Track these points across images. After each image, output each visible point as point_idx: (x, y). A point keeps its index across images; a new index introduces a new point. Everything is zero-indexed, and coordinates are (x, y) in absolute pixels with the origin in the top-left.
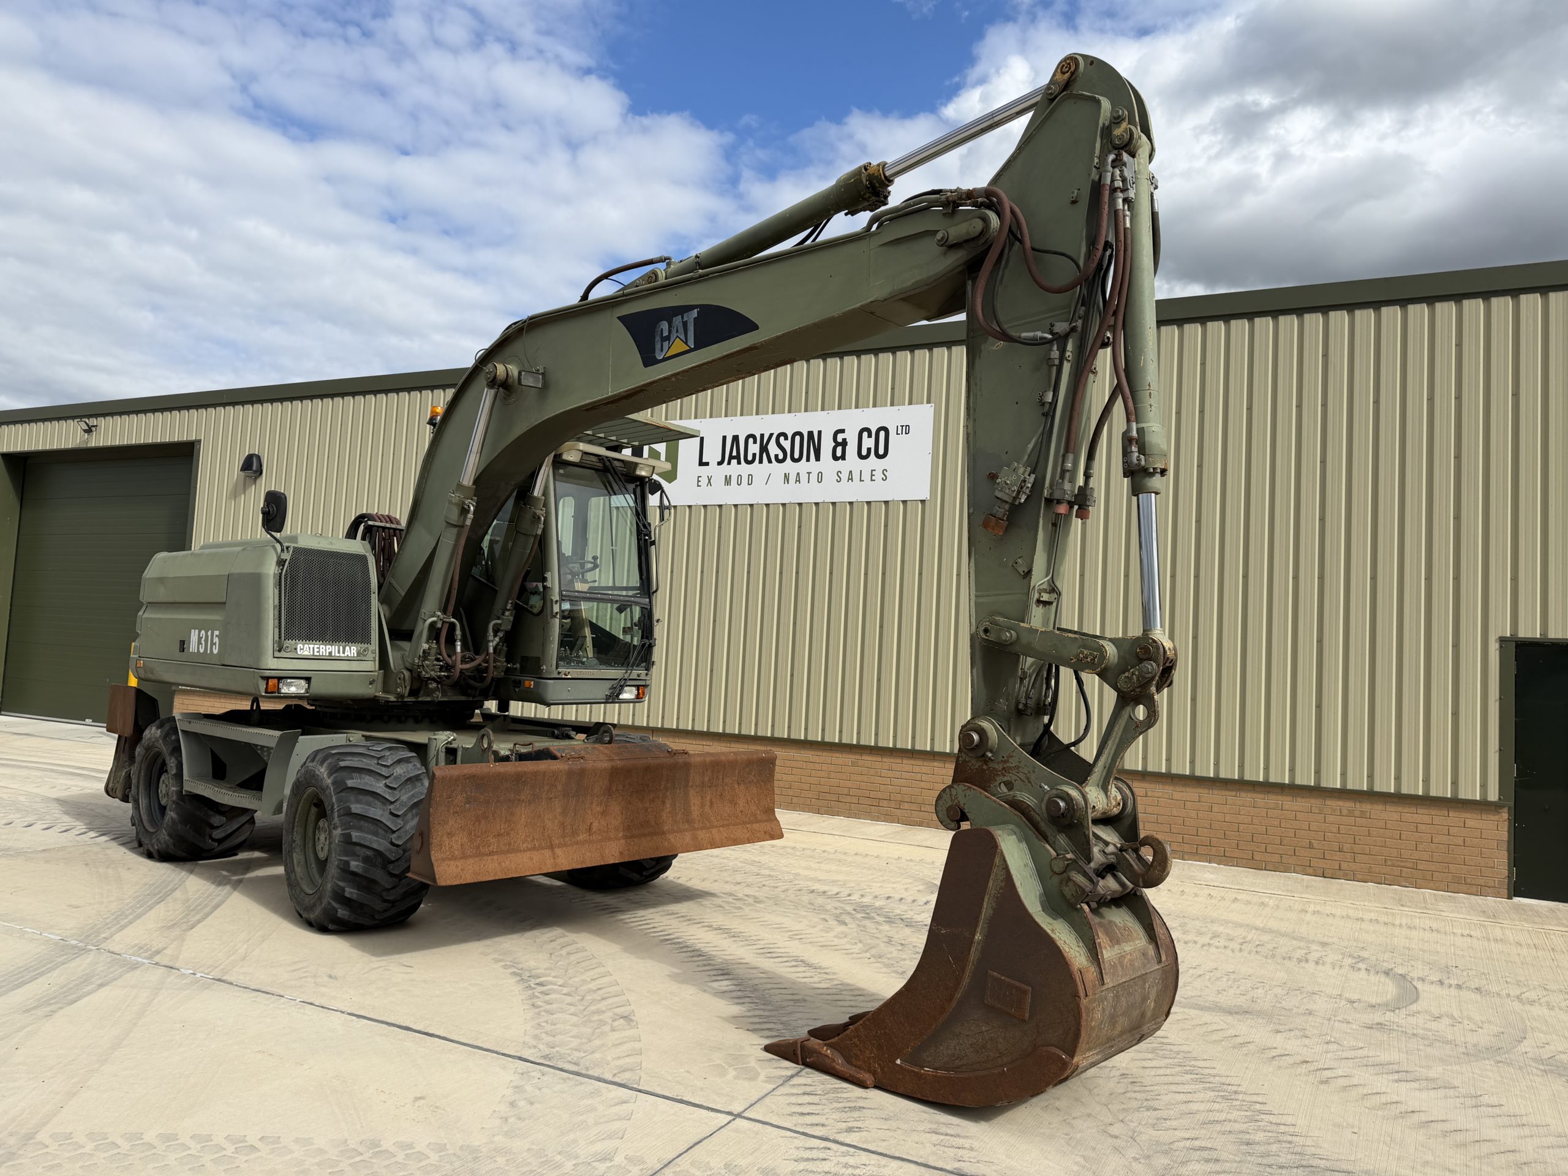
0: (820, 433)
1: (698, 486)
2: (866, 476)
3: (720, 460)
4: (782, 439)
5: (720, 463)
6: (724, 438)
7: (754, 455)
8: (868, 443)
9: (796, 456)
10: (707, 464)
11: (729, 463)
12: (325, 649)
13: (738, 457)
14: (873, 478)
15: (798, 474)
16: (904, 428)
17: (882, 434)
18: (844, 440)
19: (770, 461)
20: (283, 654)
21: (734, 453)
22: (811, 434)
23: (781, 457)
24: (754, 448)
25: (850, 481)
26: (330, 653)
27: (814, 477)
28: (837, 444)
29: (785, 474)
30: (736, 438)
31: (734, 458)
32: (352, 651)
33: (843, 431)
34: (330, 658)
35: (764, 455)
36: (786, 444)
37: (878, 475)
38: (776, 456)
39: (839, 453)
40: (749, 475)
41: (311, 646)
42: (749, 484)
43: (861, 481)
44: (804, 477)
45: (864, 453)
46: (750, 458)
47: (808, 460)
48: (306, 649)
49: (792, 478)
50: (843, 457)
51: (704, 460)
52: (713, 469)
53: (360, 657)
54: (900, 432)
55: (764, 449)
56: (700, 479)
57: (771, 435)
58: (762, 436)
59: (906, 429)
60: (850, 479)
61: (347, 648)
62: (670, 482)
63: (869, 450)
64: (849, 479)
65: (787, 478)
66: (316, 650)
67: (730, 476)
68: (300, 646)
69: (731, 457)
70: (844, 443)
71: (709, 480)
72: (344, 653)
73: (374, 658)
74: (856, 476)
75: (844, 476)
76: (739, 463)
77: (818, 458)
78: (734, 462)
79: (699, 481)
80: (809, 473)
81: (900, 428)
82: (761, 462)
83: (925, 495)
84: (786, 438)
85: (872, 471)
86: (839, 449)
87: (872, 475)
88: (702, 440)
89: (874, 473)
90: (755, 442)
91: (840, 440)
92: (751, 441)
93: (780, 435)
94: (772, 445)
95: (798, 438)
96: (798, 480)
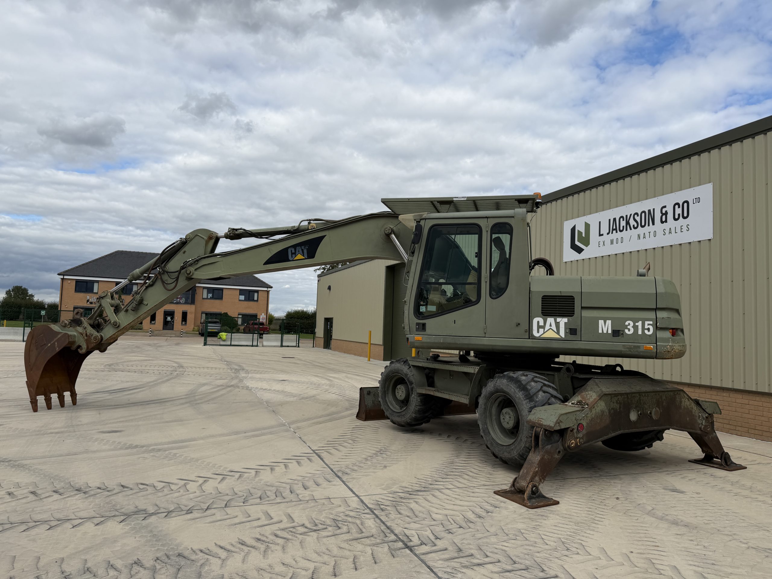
0: (654, 210)
1: (599, 247)
2: (678, 230)
3: (608, 232)
4: (636, 216)
5: (608, 234)
6: (610, 220)
7: (623, 227)
8: (678, 211)
9: (643, 224)
10: (602, 235)
13: (616, 229)
15: (644, 233)
16: (697, 199)
17: (686, 205)
18: (666, 211)
19: (631, 229)
21: (614, 228)
22: (649, 211)
23: (636, 226)
24: (623, 223)
25: (670, 234)
27: (652, 234)
28: (663, 214)
30: (615, 219)
33: (665, 207)
35: (628, 225)
36: (638, 219)
37: (685, 228)
38: (634, 226)
39: (664, 219)
40: (621, 238)
42: (621, 243)
43: (676, 233)
44: (647, 235)
45: (677, 217)
46: (621, 229)
47: (649, 225)
49: (642, 236)
50: (666, 221)
51: (601, 233)
52: (605, 237)
54: (695, 202)
55: (628, 223)
56: (600, 243)
57: (631, 215)
58: (627, 216)
59: (698, 200)
62: (587, 246)
63: (679, 215)
64: (669, 233)
65: (639, 236)
67: (613, 239)
69: (613, 230)
70: (666, 213)
71: (604, 243)
74: (673, 231)
75: (667, 232)
76: (617, 232)
77: (653, 224)
78: (614, 232)
80: (649, 232)
81: (695, 200)
82: (626, 230)
83: (711, 236)
84: (638, 216)
85: (681, 226)
86: (664, 217)
87: (681, 229)
88: (600, 222)
89: (682, 227)
90: (623, 220)
91: (664, 212)
92: (621, 219)
93: (635, 214)
94: (631, 220)
95: (643, 214)
96: (644, 237)
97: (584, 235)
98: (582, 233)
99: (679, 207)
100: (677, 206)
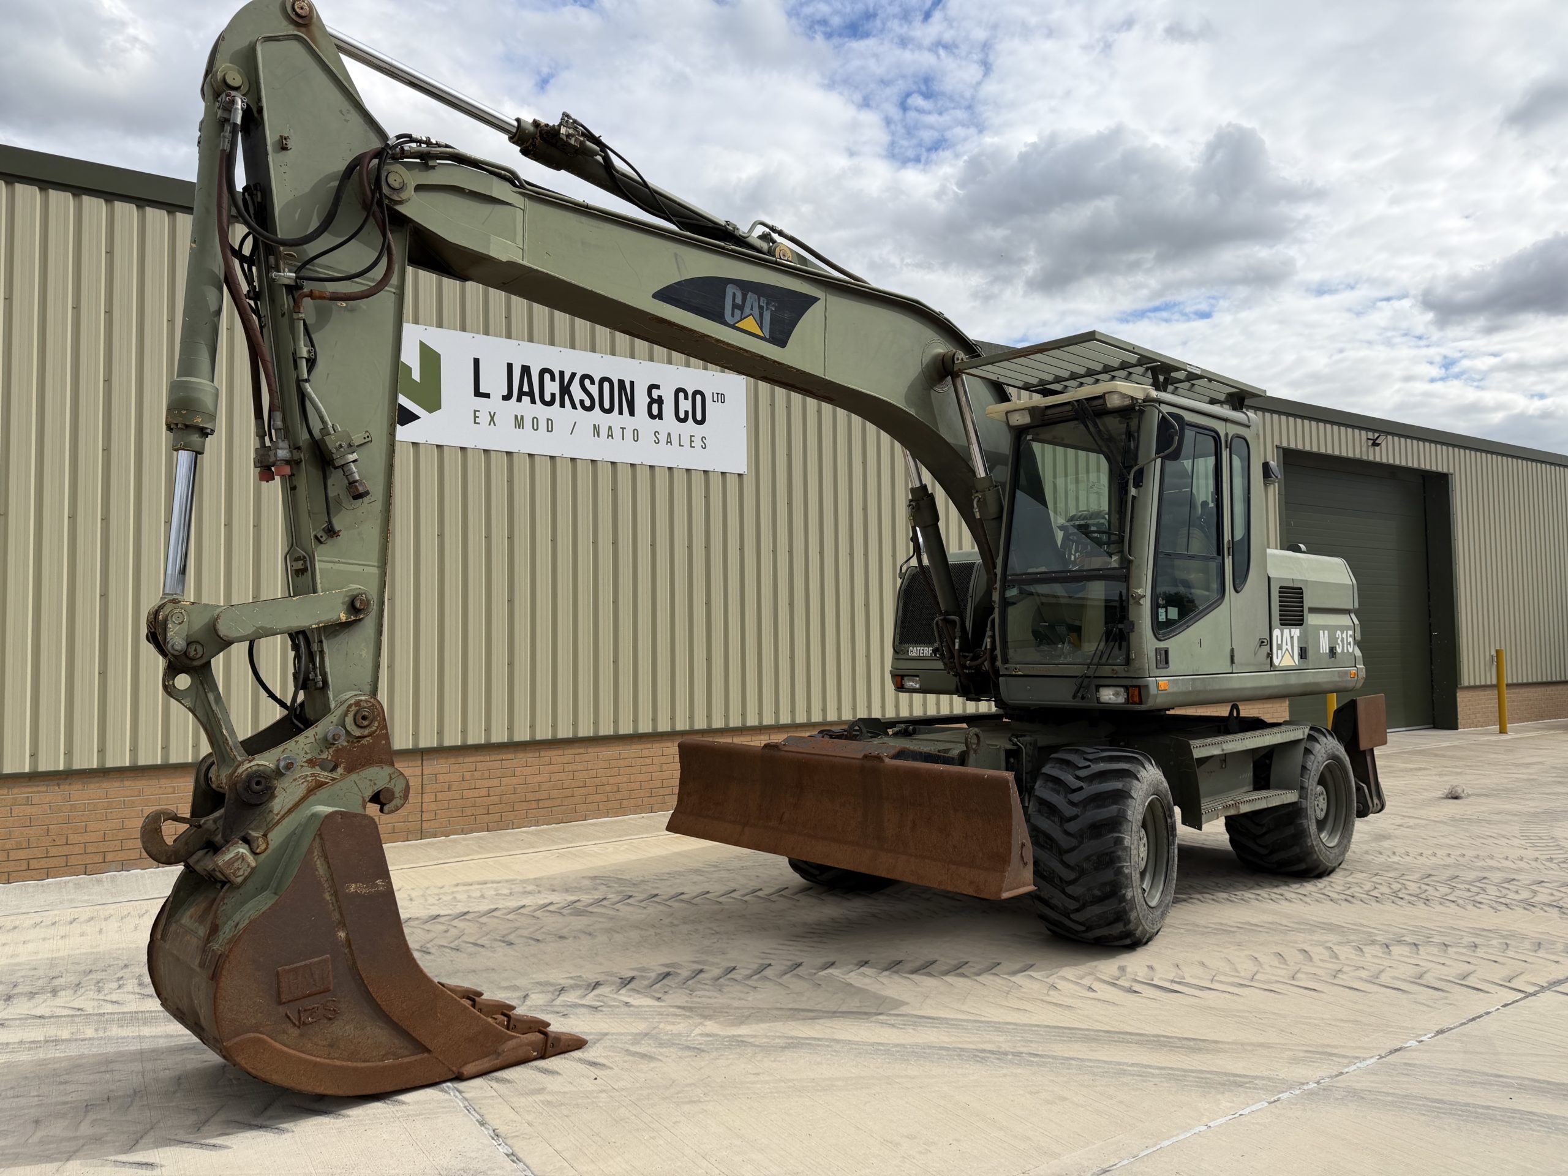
0: (632, 383)
1: (475, 423)
2: (686, 441)
4: (587, 382)
5: (507, 398)
6: (510, 366)
7: (553, 395)
8: (685, 405)
9: (607, 406)
10: (487, 396)
11: (519, 400)
13: (531, 394)
14: (693, 444)
15: (610, 428)
16: (721, 395)
17: (698, 398)
18: (660, 397)
19: (574, 407)
20: (900, 656)
21: (526, 389)
22: (621, 383)
23: (588, 403)
24: (552, 387)
25: (669, 444)
27: (629, 434)
28: (652, 401)
29: (594, 425)
30: (526, 370)
31: (526, 394)
33: (657, 387)
35: (566, 397)
36: (594, 390)
37: (698, 443)
38: (582, 402)
39: (655, 411)
40: (548, 420)
42: (548, 431)
43: (680, 445)
44: (617, 432)
45: (682, 415)
46: (548, 398)
47: (621, 413)
49: (604, 431)
50: (660, 416)
51: (482, 390)
52: (495, 403)
54: (715, 399)
55: (565, 390)
56: (477, 414)
57: (573, 375)
58: (562, 373)
59: (721, 398)
60: (669, 442)
62: (430, 411)
63: (686, 413)
65: (596, 430)
66: (921, 652)
67: (522, 417)
69: (521, 393)
70: (660, 401)
71: (492, 418)
74: (675, 440)
75: (663, 438)
76: (533, 402)
77: (632, 413)
78: (526, 399)
79: (475, 417)
80: (623, 429)
81: (715, 395)
82: (562, 405)
83: (743, 469)
84: (593, 382)
85: (691, 436)
86: (655, 407)
87: (692, 442)
88: (476, 362)
89: (693, 439)
90: (553, 379)
91: (655, 396)
92: (547, 376)
93: (584, 377)
94: (575, 388)
95: (606, 385)
96: (610, 435)
97: (416, 376)
98: (410, 369)
99: (686, 398)
100: (681, 395)
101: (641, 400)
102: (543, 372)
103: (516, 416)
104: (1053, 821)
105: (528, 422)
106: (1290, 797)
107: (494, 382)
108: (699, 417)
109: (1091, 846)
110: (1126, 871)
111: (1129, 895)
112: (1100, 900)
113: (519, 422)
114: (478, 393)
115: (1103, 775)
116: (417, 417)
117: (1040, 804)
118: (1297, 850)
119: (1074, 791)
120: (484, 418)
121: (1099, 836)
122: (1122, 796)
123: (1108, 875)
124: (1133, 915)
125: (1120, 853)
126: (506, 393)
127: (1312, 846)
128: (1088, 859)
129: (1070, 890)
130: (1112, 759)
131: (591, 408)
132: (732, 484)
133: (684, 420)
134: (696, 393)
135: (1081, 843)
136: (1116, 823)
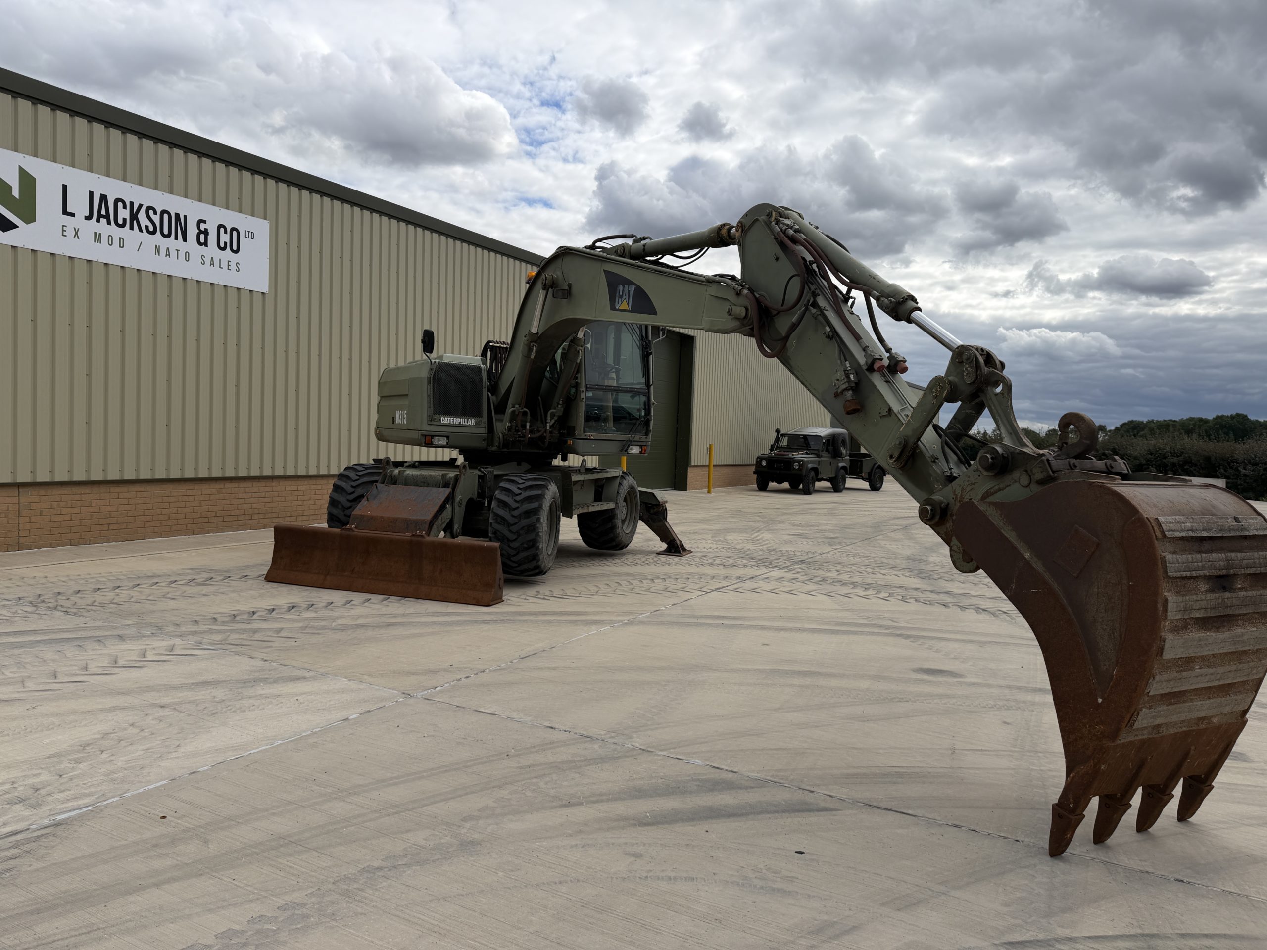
0: (185, 217)
1: (63, 235)
2: (224, 264)
4: (151, 212)
5: (89, 218)
6: (91, 194)
7: (125, 220)
8: (225, 238)
9: (166, 232)
10: (73, 215)
11: (98, 221)
12: (456, 420)
13: (107, 217)
15: (168, 249)
16: (250, 233)
17: (235, 233)
18: (206, 229)
19: (141, 230)
20: (433, 423)
21: (103, 212)
22: (177, 216)
23: (151, 228)
24: (124, 214)
26: (460, 422)
27: (182, 255)
28: (200, 232)
29: (156, 246)
30: (104, 198)
31: (103, 217)
32: (472, 422)
33: (205, 222)
34: (460, 425)
35: (135, 222)
36: (156, 219)
37: (233, 267)
38: (147, 227)
39: (202, 240)
40: (120, 238)
41: (449, 418)
42: (120, 247)
43: (220, 267)
44: (173, 253)
45: (222, 245)
46: (120, 221)
47: (176, 238)
48: (445, 420)
49: (163, 251)
50: (206, 244)
51: (69, 210)
52: (78, 221)
53: (477, 425)
54: (247, 236)
55: (134, 217)
56: (65, 228)
57: (141, 206)
59: (251, 235)
60: (212, 264)
61: (469, 420)
62: (27, 223)
63: (226, 243)
65: (157, 250)
66: (452, 421)
67: (100, 234)
68: (442, 418)
69: (100, 216)
70: (206, 232)
71: (76, 233)
72: (467, 422)
73: (485, 426)
74: (216, 263)
75: (208, 260)
76: (109, 223)
77: (185, 240)
78: (103, 221)
79: (63, 231)
80: (178, 251)
81: (247, 233)
82: (132, 228)
83: (265, 290)
84: (155, 213)
85: (229, 261)
86: (202, 237)
87: (229, 265)
88: (65, 187)
89: (230, 263)
90: (125, 207)
91: (202, 228)
92: (120, 205)
93: (149, 208)
94: (142, 216)
95: (166, 216)
96: (168, 254)
97: (16, 193)
98: (11, 188)
99: (226, 232)
100: (222, 230)
101: (192, 231)
102: (117, 201)
103: (95, 233)
104: (506, 511)
105: (104, 239)
106: (611, 506)
107: (79, 204)
108: (235, 248)
109: (524, 522)
110: (540, 534)
111: (541, 546)
112: (527, 549)
113: (98, 238)
114: (65, 212)
115: (531, 487)
116: (16, 226)
117: (499, 502)
118: (612, 535)
119: (517, 495)
120: (70, 232)
121: (529, 517)
122: (540, 497)
123: (532, 536)
124: (541, 557)
125: (538, 525)
126: (87, 214)
127: (619, 534)
128: (522, 528)
129: (512, 545)
130: (535, 479)
131: (153, 233)
132: (258, 299)
133: (224, 249)
134: (233, 229)
135: (519, 521)
136: (536, 511)
